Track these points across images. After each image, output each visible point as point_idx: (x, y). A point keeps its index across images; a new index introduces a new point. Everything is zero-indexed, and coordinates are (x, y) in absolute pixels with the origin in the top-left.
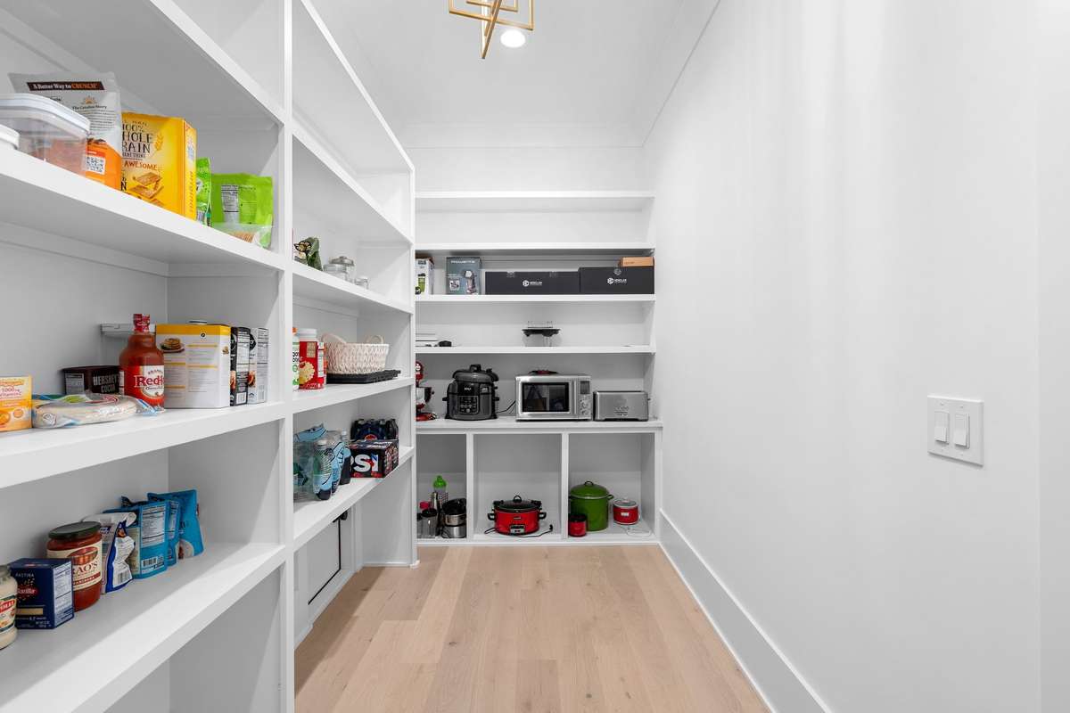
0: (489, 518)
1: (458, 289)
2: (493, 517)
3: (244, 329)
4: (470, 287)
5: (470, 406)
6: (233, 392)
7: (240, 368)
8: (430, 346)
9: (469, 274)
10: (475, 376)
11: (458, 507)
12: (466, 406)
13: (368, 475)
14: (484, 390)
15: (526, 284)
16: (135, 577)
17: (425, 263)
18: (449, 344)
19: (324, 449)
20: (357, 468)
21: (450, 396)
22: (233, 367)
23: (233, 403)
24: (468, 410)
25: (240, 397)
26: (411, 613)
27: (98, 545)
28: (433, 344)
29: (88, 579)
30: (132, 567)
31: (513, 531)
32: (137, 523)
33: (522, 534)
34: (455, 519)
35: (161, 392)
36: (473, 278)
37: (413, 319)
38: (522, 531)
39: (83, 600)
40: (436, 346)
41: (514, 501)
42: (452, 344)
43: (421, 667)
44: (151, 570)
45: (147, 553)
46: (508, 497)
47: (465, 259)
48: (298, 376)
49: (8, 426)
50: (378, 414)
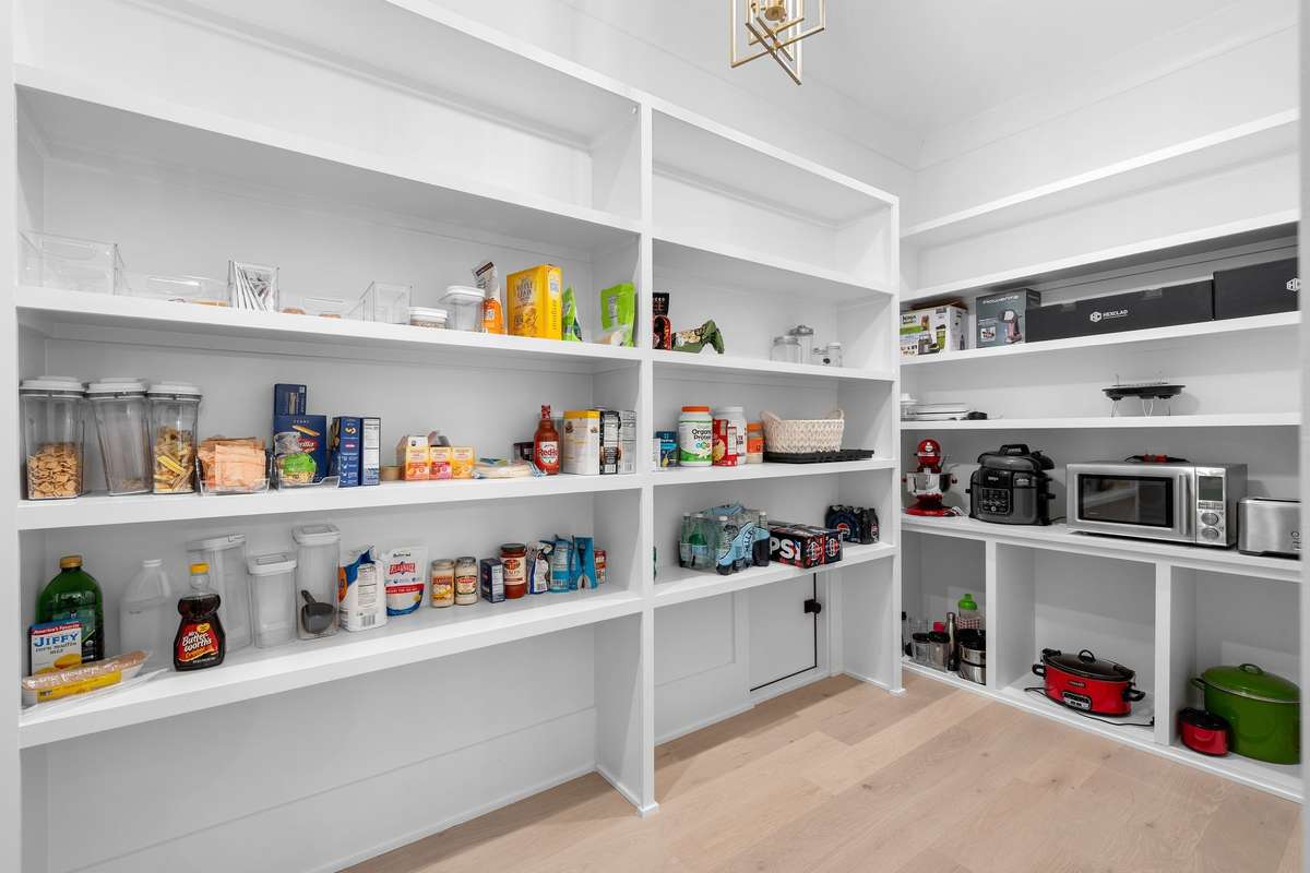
0: (1034, 671)
1: (993, 339)
2: (1041, 671)
3: (612, 412)
4: (1011, 334)
5: (997, 503)
6: (602, 463)
7: (606, 445)
8: (954, 419)
9: (1009, 315)
10: (1011, 461)
11: (973, 638)
12: (991, 503)
13: (791, 562)
14: (1022, 481)
15: (1095, 317)
16: (549, 590)
17: (945, 311)
18: (983, 416)
19: (724, 525)
20: (782, 553)
21: (975, 486)
22: (602, 444)
23: (602, 472)
24: (993, 509)
25: (608, 468)
26: (849, 738)
27: (522, 560)
28: (958, 416)
29: (514, 580)
30: (548, 581)
31: (1068, 701)
32: (552, 552)
33: (1084, 711)
34: (974, 656)
35: (553, 460)
36: (1015, 321)
37: (897, 387)
38: (1085, 706)
39: (511, 593)
40: (964, 419)
41: (1080, 657)
42: (989, 417)
43: (818, 788)
44: (558, 588)
45: (557, 575)
46: (1070, 648)
47: (1003, 295)
48: (710, 452)
49: (461, 476)
50: (857, 501)
